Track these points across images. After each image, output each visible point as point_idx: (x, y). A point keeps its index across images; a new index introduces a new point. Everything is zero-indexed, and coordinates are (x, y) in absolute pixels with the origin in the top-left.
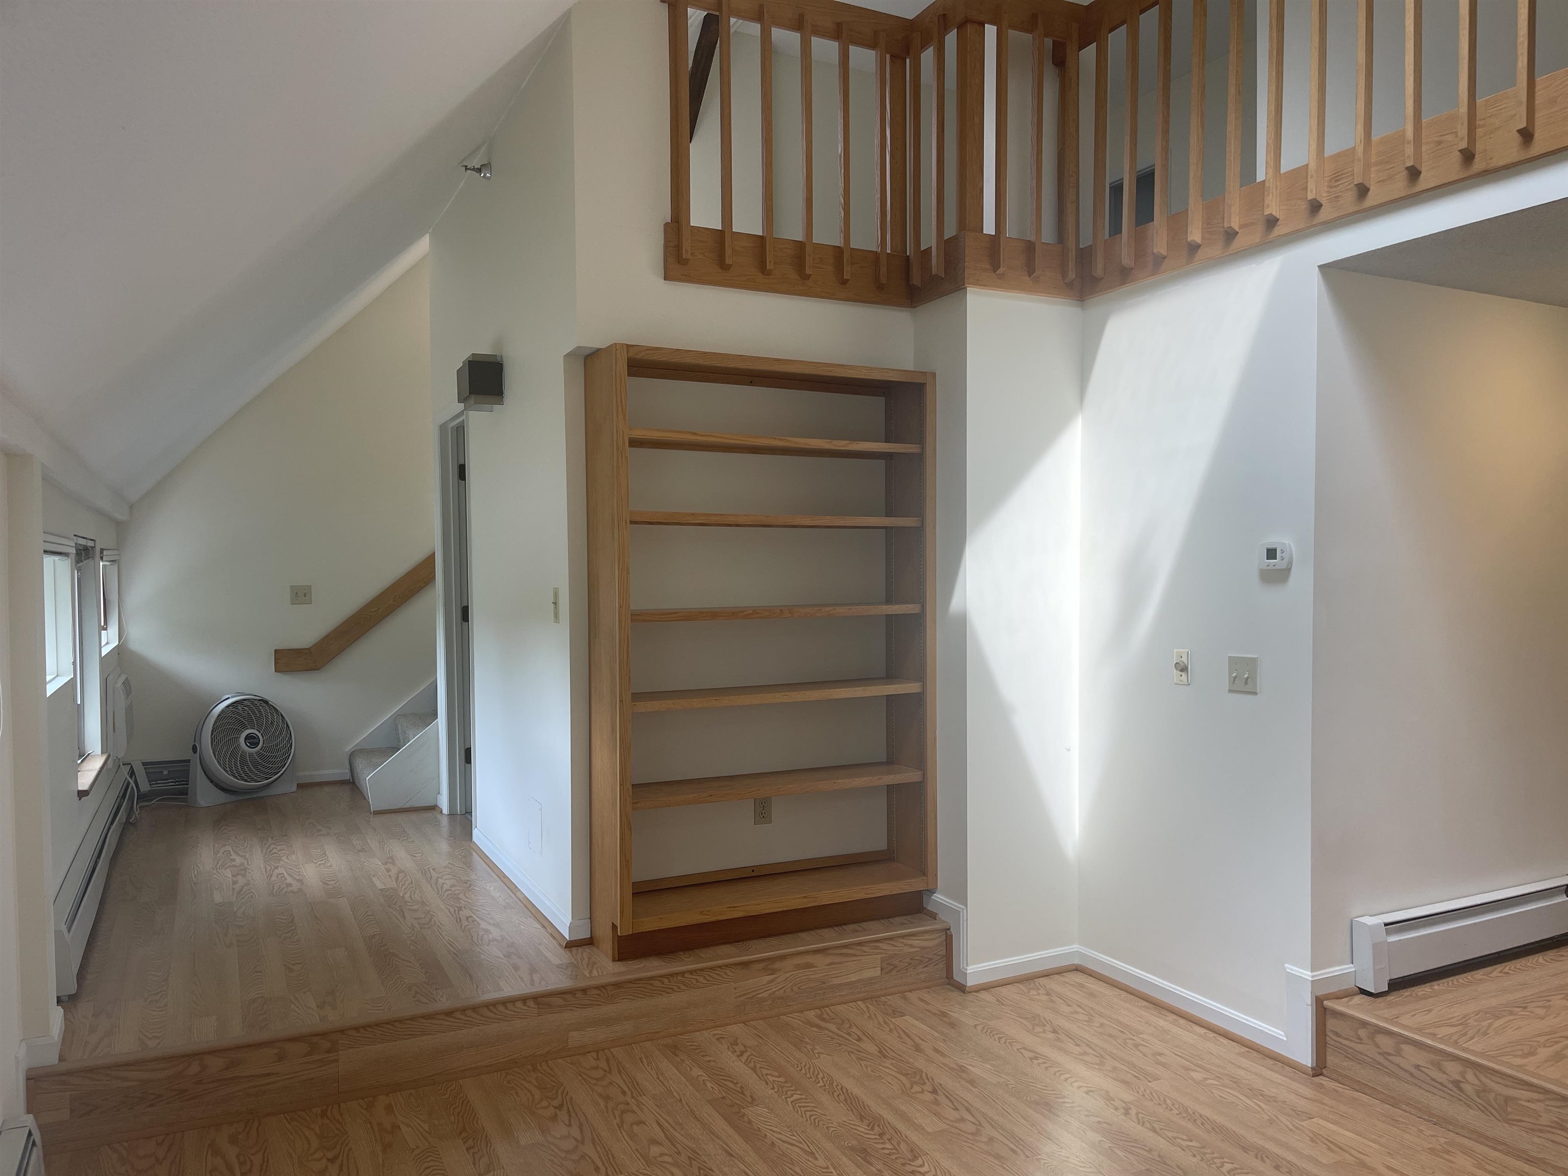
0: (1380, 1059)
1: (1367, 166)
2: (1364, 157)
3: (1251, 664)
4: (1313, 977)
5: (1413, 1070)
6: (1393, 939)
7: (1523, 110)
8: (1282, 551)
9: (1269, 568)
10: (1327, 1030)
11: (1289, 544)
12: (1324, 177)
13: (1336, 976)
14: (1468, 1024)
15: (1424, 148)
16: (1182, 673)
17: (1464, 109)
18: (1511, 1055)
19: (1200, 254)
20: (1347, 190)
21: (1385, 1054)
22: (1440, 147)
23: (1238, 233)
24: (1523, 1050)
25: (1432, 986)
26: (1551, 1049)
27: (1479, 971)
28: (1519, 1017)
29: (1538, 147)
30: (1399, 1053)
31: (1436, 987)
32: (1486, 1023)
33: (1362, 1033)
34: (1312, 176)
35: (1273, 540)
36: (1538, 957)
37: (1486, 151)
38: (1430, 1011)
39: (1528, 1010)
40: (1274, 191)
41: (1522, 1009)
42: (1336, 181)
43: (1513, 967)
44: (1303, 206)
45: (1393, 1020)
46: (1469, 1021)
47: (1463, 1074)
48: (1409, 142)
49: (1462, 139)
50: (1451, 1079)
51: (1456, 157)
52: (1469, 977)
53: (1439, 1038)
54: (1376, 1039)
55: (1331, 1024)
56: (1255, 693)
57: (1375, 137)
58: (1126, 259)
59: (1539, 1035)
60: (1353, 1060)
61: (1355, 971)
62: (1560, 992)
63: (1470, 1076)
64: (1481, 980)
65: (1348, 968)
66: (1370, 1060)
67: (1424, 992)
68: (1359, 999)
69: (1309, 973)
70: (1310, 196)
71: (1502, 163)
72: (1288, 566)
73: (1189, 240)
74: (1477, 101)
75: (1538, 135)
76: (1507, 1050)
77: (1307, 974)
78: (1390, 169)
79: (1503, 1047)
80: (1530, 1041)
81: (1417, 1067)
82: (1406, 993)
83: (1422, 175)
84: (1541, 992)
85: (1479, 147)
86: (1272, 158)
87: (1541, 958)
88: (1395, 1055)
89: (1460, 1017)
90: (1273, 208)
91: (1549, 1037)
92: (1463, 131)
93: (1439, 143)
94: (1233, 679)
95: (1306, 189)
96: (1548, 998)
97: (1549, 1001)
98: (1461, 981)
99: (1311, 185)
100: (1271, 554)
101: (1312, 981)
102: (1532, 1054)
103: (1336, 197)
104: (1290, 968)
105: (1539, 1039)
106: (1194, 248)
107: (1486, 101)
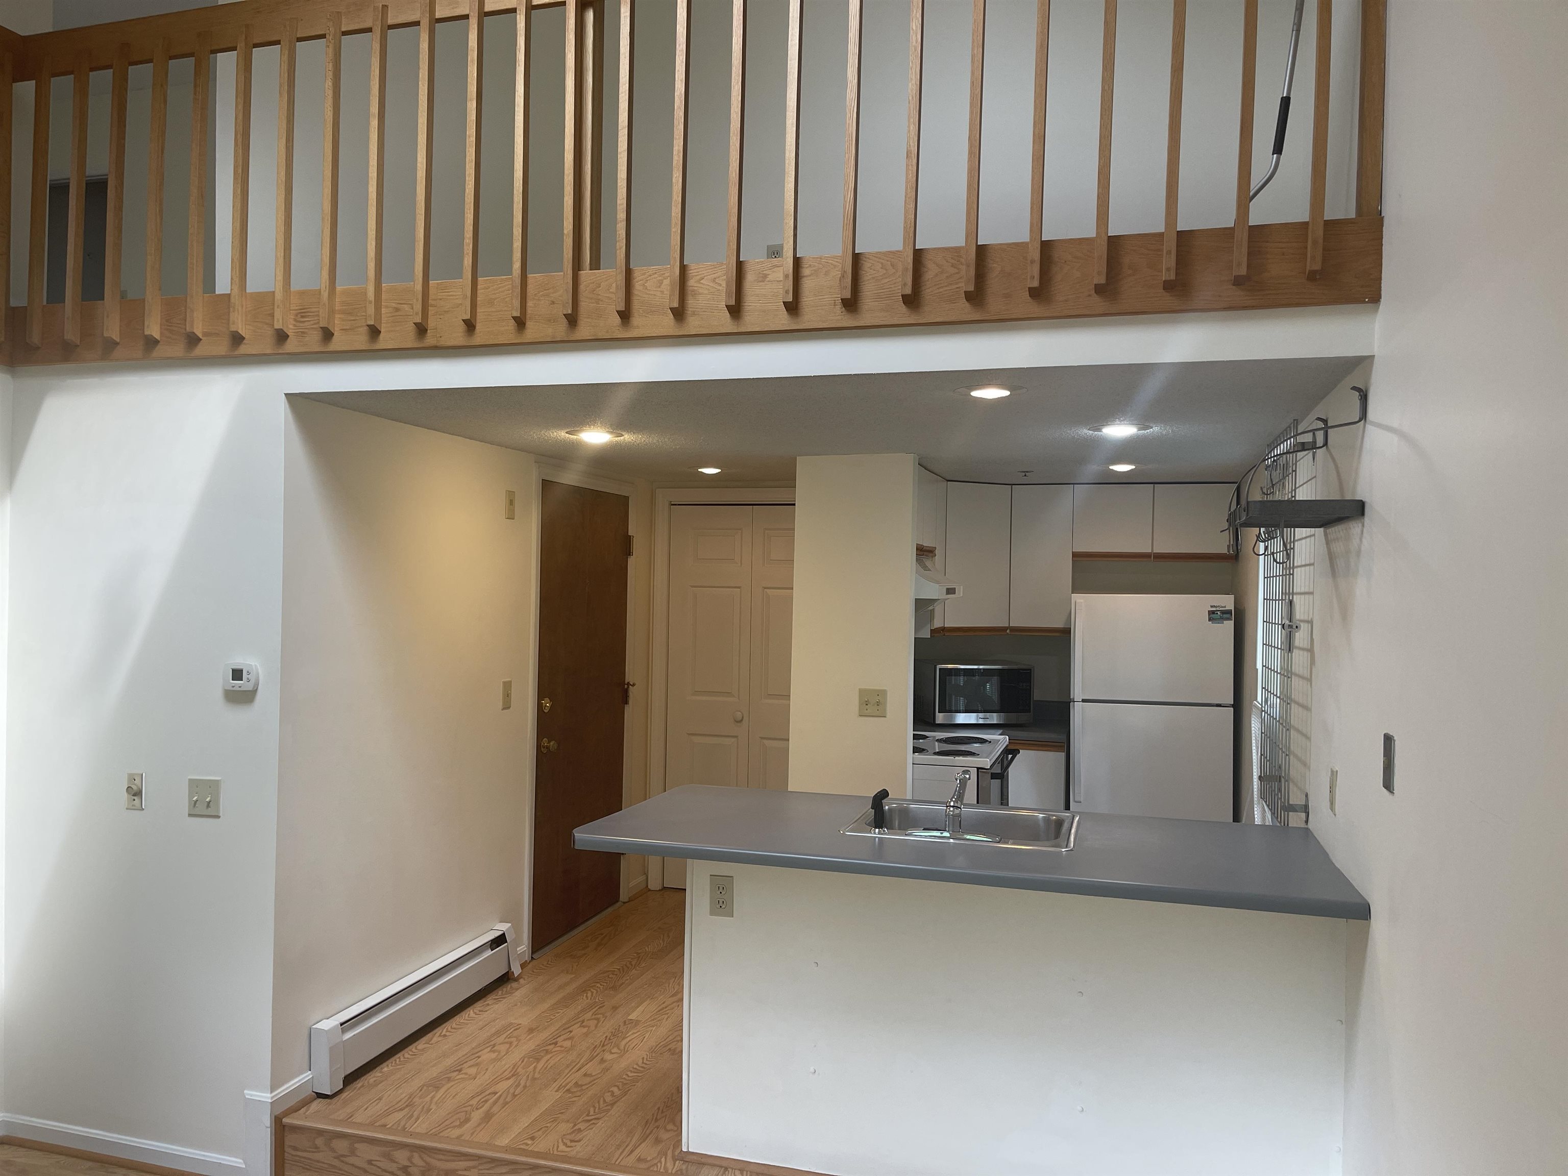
0: (336, 1163)
1: (332, 312)
2: (329, 303)
3: (214, 786)
4: (272, 1098)
5: (366, 1166)
6: (348, 1035)
7: (468, 303)
8: (249, 673)
9: (234, 689)
10: (286, 1146)
11: (256, 666)
12: (290, 310)
13: (293, 1089)
14: (415, 1102)
15: (383, 311)
16: (135, 798)
17: (419, 287)
18: (450, 1128)
19: (159, 351)
20: (312, 328)
21: (339, 1157)
22: (397, 314)
23: (201, 340)
24: (460, 1119)
25: (382, 1069)
26: (481, 1110)
27: (420, 1041)
28: (457, 1081)
29: (478, 339)
30: (353, 1152)
31: (386, 1069)
32: (428, 1098)
33: (320, 1141)
34: (278, 307)
35: (238, 661)
36: (470, 1011)
37: (436, 329)
38: (380, 1099)
39: (462, 1072)
40: (240, 309)
41: (457, 1072)
42: (302, 317)
43: (449, 1028)
44: (269, 332)
45: (347, 1121)
46: (414, 1100)
47: (410, 1159)
48: (370, 302)
49: (417, 314)
50: (400, 1166)
51: (411, 327)
52: (414, 1050)
53: (389, 1128)
54: (332, 1145)
55: (290, 1139)
56: (218, 817)
57: (339, 288)
58: (71, 334)
59: (473, 1097)
60: (311, 1170)
61: (313, 1077)
62: (488, 1045)
63: (417, 1160)
64: (423, 1050)
65: (307, 1076)
66: (326, 1166)
67: (375, 1079)
68: (317, 1105)
69: (269, 1095)
70: (277, 326)
71: (449, 344)
72: (254, 687)
73: (146, 333)
74: (430, 282)
75: (479, 327)
76: (447, 1123)
77: (266, 1097)
78: (354, 320)
79: (443, 1121)
80: (464, 1107)
81: (370, 1162)
82: (359, 1084)
83: (382, 335)
84: (473, 1048)
85: (431, 323)
86: (238, 275)
87: (472, 1011)
88: (350, 1156)
89: (406, 1098)
90: (240, 325)
91: (480, 1097)
92: (418, 307)
93: (397, 310)
94: (193, 802)
95: (272, 315)
96: (477, 1055)
97: (479, 1057)
98: (407, 1055)
99: (278, 314)
100: (237, 674)
101: (271, 1103)
102: (467, 1120)
103: (303, 332)
104: (250, 1094)
105: (471, 1103)
106: (151, 343)
107: (438, 283)
